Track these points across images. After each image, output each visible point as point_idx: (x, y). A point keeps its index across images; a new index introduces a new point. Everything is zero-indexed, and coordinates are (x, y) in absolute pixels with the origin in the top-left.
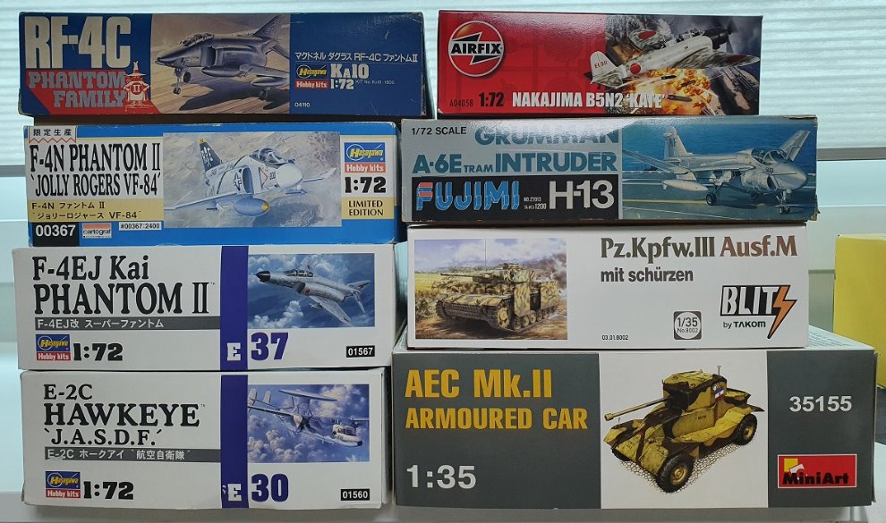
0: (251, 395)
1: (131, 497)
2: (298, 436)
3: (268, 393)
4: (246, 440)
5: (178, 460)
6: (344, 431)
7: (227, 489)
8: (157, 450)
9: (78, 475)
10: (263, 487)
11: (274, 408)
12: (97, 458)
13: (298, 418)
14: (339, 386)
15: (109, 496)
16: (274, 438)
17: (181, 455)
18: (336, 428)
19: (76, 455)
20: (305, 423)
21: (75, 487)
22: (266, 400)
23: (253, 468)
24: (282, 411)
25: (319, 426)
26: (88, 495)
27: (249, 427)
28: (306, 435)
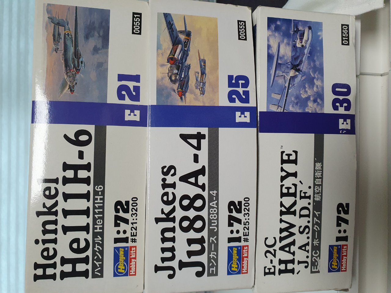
0: (274, 109)
1: (348, 205)
2: (304, 74)
3: (273, 96)
4: (308, 113)
5: (322, 167)
6: (301, 39)
7: (343, 130)
8: (315, 185)
9: (331, 247)
10: (342, 102)
11: (283, 91)
12: (319, 232)
13: (292, 73)
14: (268, 40)
15: (346, 222)
17: (318, 165)
18: (299, 45)
19: (317, 248)
20: (296, 67)
21: (340, 249)
22: (278, 97)
23: (328, 109)
24: (287, 85)
25: (298, 57)
26: (345, 239)
28: (304, 67)
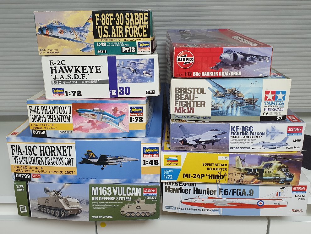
0: (117, 62)
1: (81, 95)
2: (132, 75)
3: (123, 62)
4: (117, 77)
5: (95, 83)
6: (146, 73)
7: (111, 92)
8: (88, 80)
9: (63, 89)
10: (122, 91)
11: (124, 66)
12: (69, 84)
13: (132, 69)
14: (144, 59)
15: (74, 95)
16: (125, 76)
18: (144, 72)
19: (62, 83)
20: (135, 71)
21: (62, 93)
22: (122, 64)
23: (119, 85)
24: (127, 67)
25: (139, 72)
26: (67, 95)
27: (117, 73)
28: (135, 74)
